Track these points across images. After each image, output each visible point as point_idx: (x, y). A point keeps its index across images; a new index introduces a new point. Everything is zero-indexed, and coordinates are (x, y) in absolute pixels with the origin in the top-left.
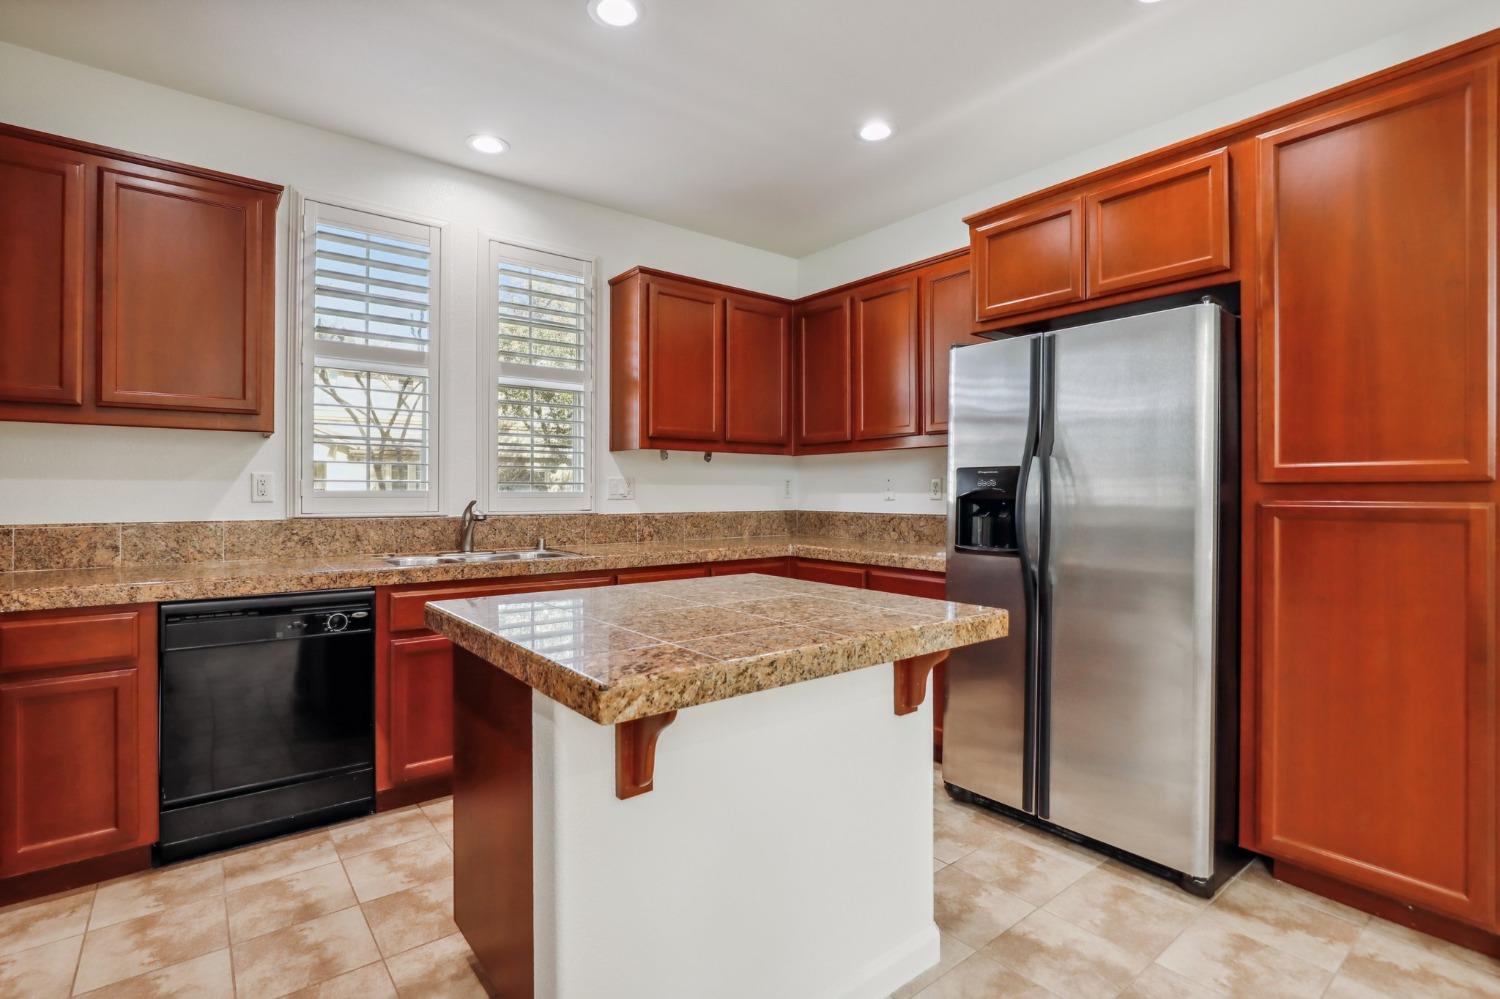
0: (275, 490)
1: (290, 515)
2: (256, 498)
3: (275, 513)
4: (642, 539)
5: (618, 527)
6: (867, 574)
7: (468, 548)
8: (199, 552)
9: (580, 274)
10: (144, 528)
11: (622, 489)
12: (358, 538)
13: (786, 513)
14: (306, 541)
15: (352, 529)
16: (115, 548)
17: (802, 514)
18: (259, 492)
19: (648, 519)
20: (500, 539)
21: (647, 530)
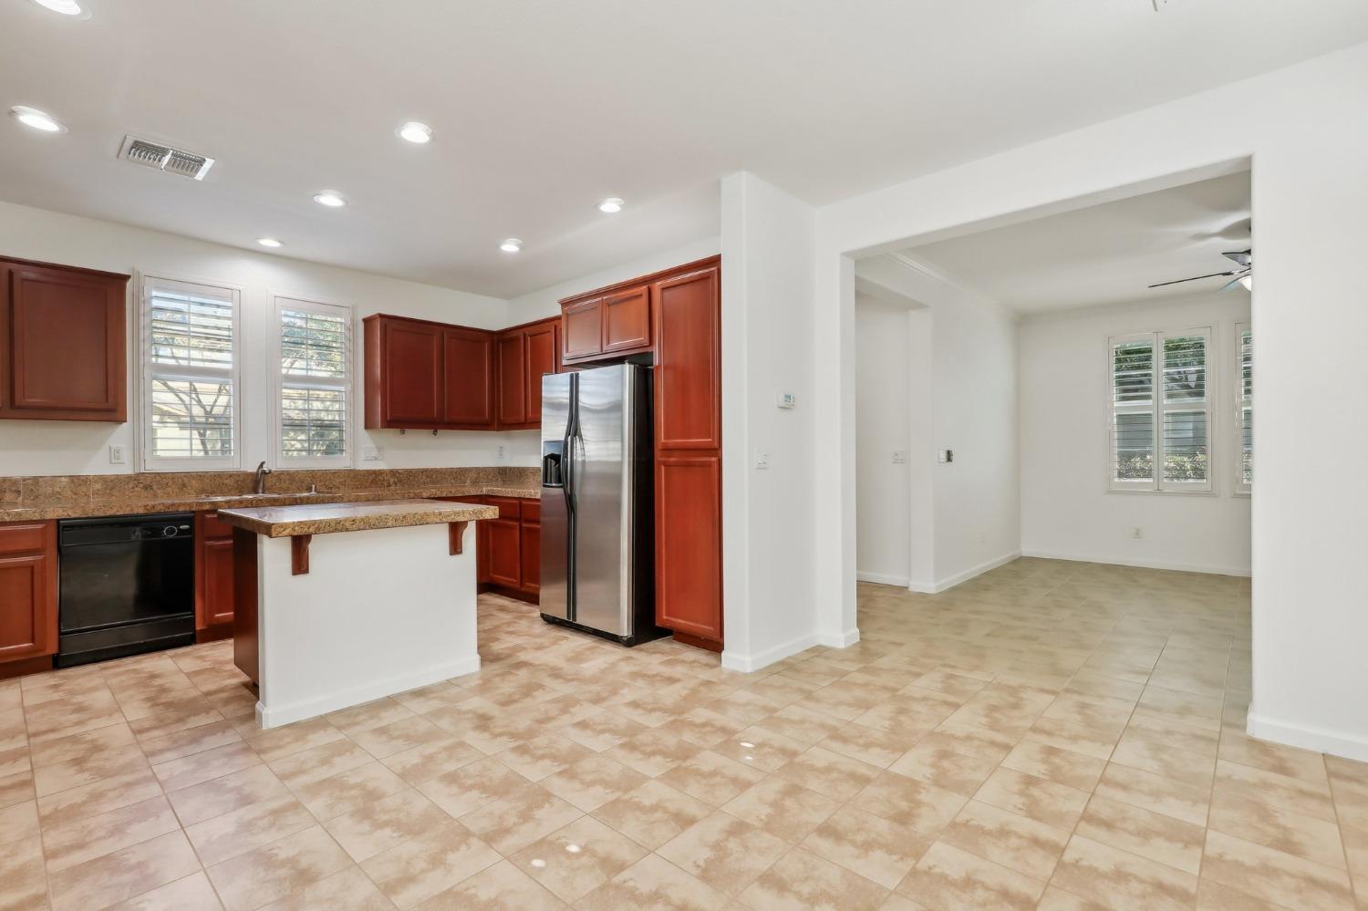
0: (126, 456)
1: (137, 471)
2: (113, 461)
3: (126, 469)
4: (389, 485)
5: (371, 478)
6: (520, 503)
7: (260, 491)
8: (76, 494)
9: (340, 316)
10: (36, 479)
11: (374, 453)
12: (184, 485)
13: (499, 468)
14: (146, 488)
15: (180, 480)
16: (18, 492)
17: (510, 468)
18: (115, 456)
19: (393, 473)
20: (284, 486)
21: (392, 480)
